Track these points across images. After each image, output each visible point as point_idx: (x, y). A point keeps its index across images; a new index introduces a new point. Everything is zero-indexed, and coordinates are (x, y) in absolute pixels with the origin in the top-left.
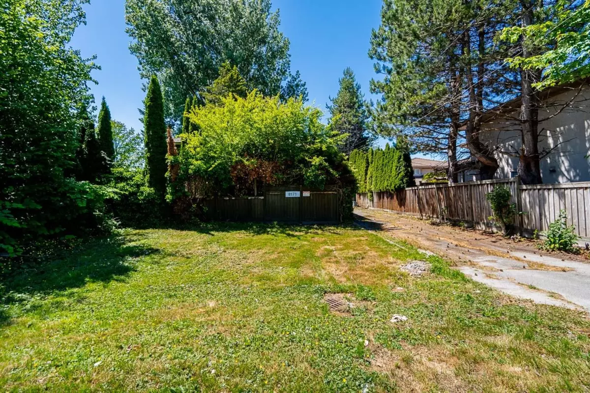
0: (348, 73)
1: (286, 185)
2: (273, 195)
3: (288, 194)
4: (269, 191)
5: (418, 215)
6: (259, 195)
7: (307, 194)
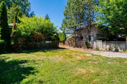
0: (47, 15)
1: (46, 40)
2: (43, 42)
3: (46, 42)
4: (41, 41)
5: (68, 46)
6: (38, 42)
7: (51, 42)
